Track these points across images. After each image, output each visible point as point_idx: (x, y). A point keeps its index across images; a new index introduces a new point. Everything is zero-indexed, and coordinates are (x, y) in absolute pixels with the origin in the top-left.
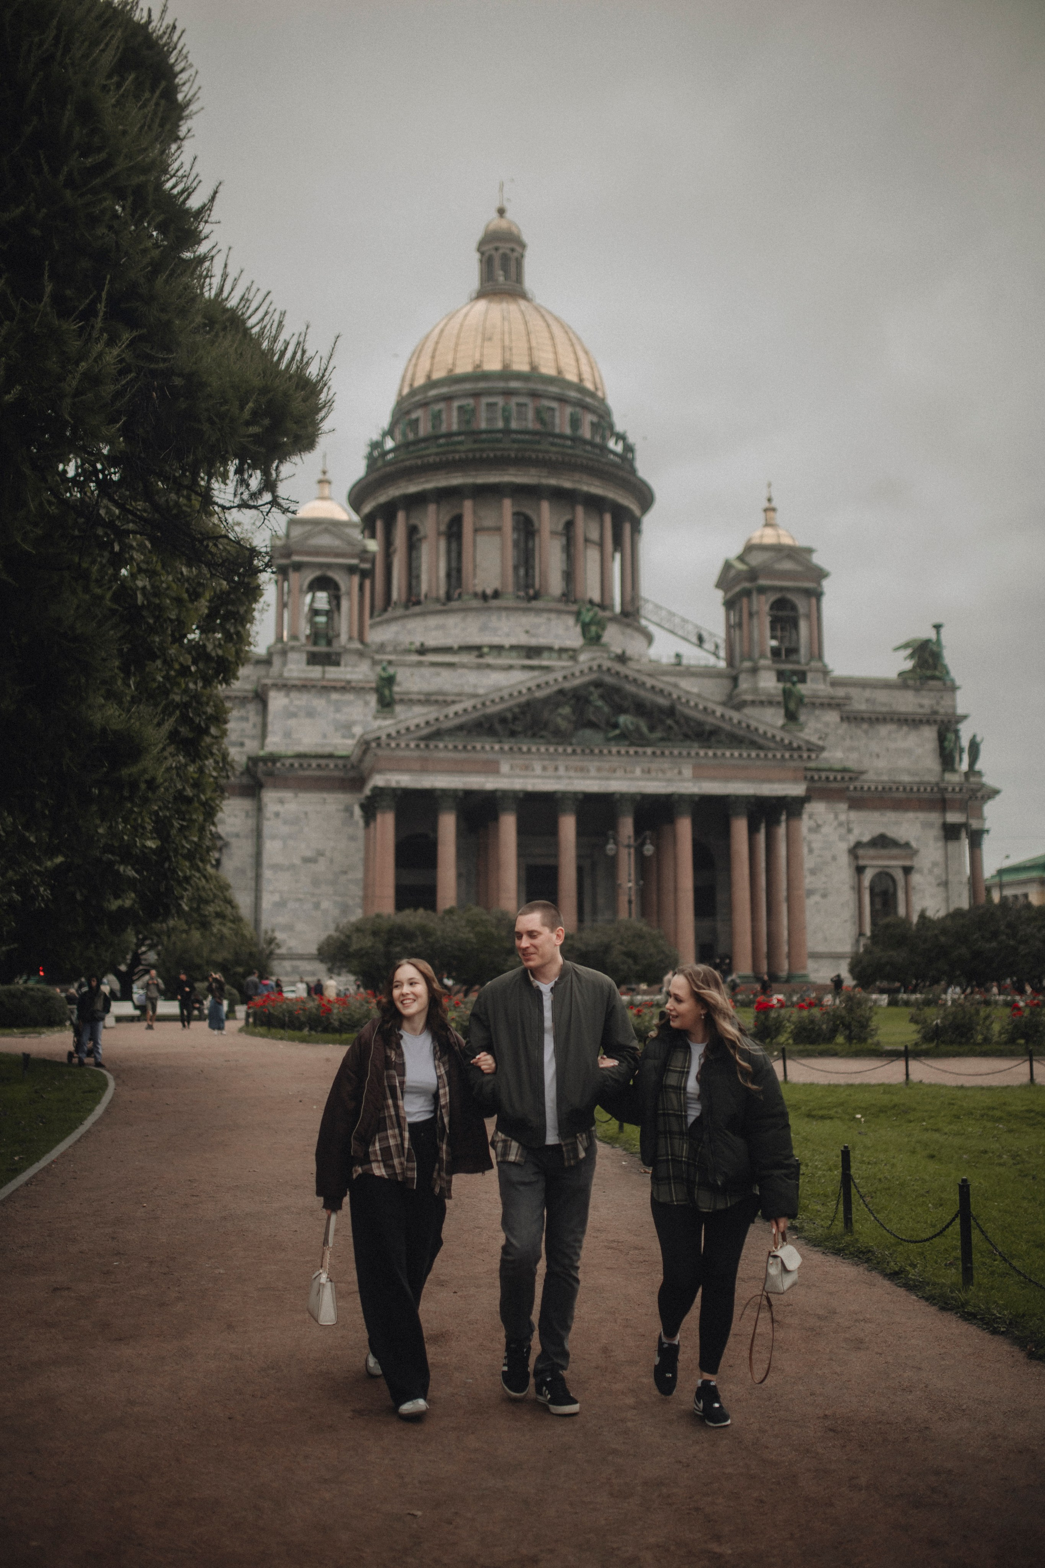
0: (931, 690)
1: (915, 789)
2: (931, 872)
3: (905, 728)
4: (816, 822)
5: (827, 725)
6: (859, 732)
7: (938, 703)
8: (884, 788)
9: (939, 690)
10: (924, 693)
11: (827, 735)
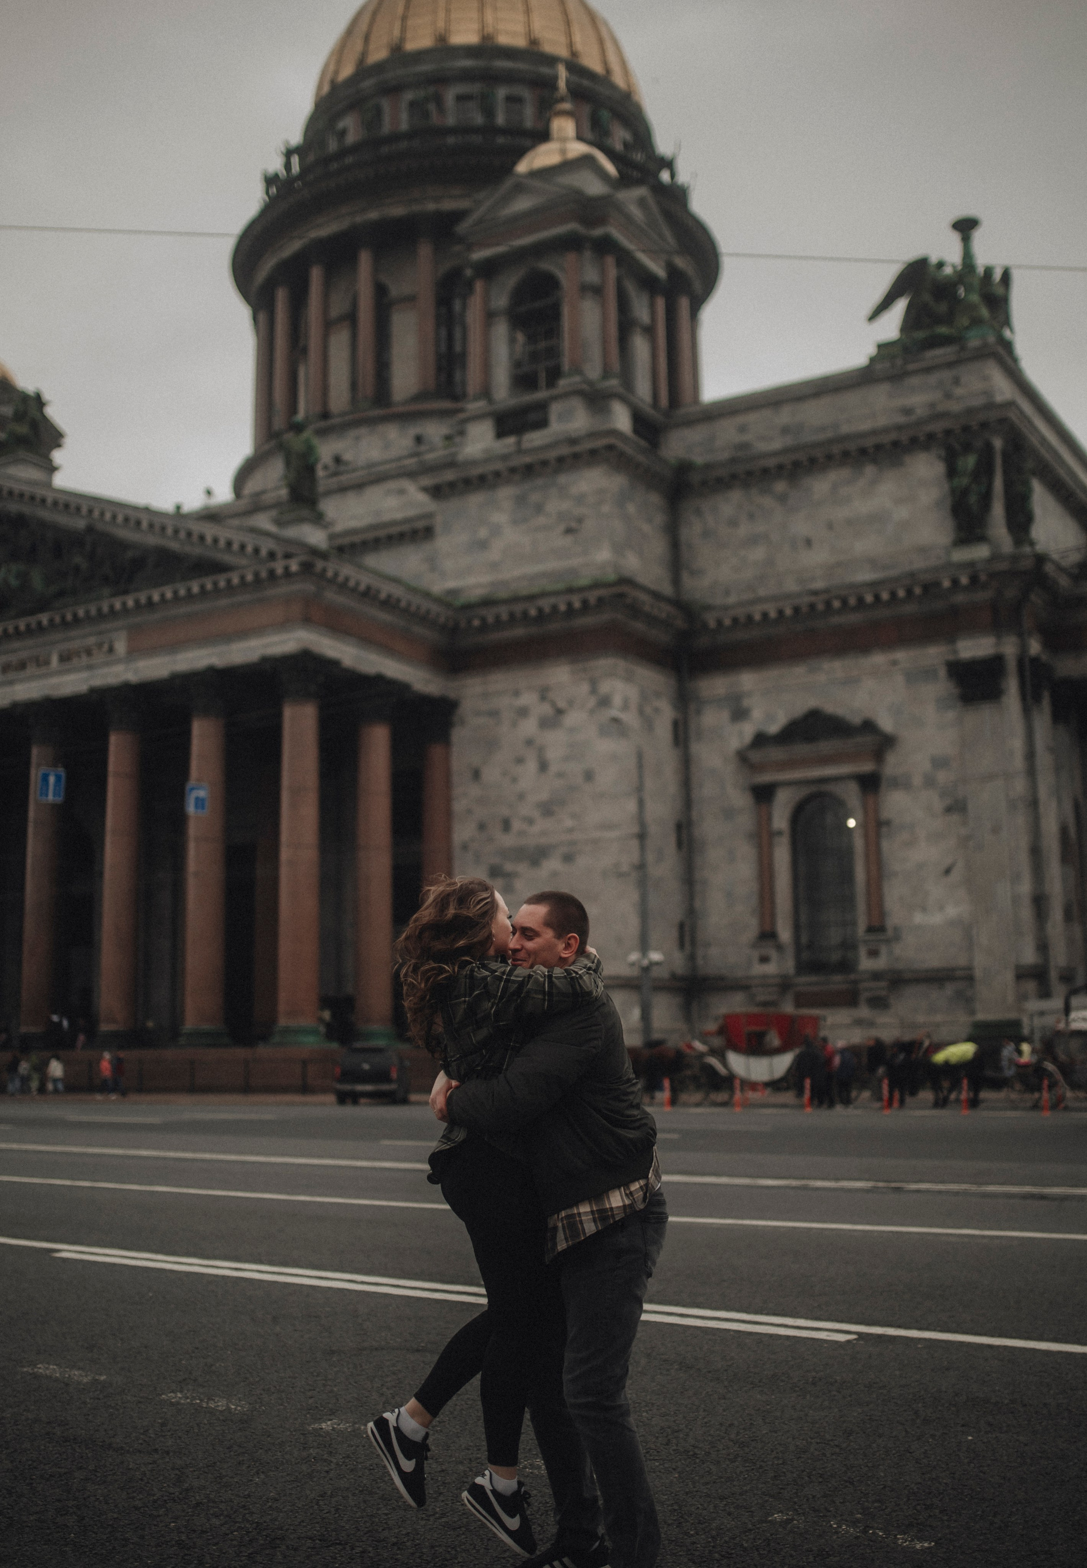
0: (928, 370)
1: (869, 599)
2: (929, 782)
3: (870, 470)
4: (553, 704)
5: (580, 499)
6: (767, 501)
7: (948, 396)
8: (797, 610)
9: (950, 365)
10: (915, 381)
11: (580, 520)
